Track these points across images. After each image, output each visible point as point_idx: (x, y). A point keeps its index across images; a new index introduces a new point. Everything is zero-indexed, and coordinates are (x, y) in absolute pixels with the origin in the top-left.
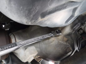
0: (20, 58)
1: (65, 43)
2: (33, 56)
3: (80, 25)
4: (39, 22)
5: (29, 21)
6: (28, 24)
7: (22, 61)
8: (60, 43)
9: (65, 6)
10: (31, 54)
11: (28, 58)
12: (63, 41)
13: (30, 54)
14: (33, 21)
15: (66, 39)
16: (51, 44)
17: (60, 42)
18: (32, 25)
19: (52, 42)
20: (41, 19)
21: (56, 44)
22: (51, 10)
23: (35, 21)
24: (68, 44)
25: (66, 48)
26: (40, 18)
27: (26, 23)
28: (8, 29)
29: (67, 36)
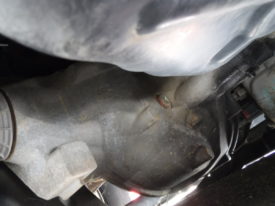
1: (192, 133)
2: (80, 178)
3: (244, 72)
4: (125, 50)
5: (82, 40)
6: (76, 53)
7: (38, 195)
8: (177, 131)
11: (61, 186)
12: (185, 123)
13: (68, 173)
14: (102, 41)
15: (195, 118)
16: (145, 133)
17: (176, 127)
18: (92, 60)
19: (148, 128)
20: (137, 36)
21: (163, 133)
23: (108, 45)
24: (200, 135)
25: (192, 147)
26: (133, 29)
27: (67, 48)
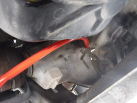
0: (40, 85)
2: (57, 80)
7: (44, 88)
9: (78, 13)
10: (53, 78)
11: (50, 83)
22: (60, 21)
24: (107, 59)
28: (22, 45)
29: (105, 48)
